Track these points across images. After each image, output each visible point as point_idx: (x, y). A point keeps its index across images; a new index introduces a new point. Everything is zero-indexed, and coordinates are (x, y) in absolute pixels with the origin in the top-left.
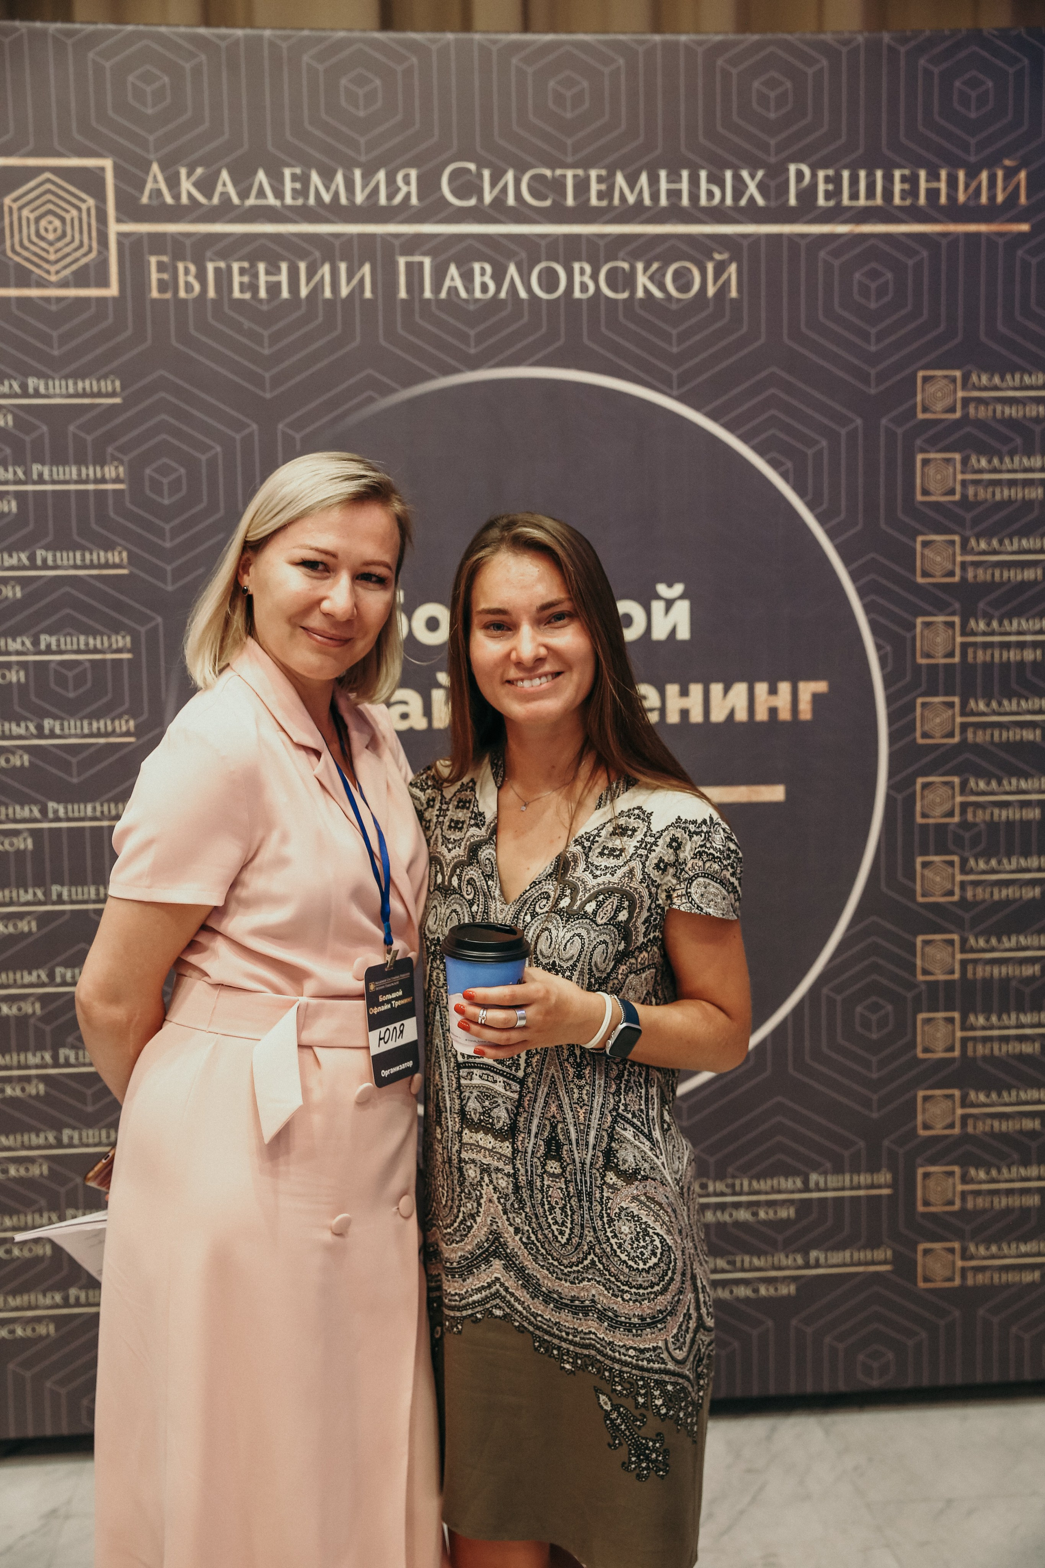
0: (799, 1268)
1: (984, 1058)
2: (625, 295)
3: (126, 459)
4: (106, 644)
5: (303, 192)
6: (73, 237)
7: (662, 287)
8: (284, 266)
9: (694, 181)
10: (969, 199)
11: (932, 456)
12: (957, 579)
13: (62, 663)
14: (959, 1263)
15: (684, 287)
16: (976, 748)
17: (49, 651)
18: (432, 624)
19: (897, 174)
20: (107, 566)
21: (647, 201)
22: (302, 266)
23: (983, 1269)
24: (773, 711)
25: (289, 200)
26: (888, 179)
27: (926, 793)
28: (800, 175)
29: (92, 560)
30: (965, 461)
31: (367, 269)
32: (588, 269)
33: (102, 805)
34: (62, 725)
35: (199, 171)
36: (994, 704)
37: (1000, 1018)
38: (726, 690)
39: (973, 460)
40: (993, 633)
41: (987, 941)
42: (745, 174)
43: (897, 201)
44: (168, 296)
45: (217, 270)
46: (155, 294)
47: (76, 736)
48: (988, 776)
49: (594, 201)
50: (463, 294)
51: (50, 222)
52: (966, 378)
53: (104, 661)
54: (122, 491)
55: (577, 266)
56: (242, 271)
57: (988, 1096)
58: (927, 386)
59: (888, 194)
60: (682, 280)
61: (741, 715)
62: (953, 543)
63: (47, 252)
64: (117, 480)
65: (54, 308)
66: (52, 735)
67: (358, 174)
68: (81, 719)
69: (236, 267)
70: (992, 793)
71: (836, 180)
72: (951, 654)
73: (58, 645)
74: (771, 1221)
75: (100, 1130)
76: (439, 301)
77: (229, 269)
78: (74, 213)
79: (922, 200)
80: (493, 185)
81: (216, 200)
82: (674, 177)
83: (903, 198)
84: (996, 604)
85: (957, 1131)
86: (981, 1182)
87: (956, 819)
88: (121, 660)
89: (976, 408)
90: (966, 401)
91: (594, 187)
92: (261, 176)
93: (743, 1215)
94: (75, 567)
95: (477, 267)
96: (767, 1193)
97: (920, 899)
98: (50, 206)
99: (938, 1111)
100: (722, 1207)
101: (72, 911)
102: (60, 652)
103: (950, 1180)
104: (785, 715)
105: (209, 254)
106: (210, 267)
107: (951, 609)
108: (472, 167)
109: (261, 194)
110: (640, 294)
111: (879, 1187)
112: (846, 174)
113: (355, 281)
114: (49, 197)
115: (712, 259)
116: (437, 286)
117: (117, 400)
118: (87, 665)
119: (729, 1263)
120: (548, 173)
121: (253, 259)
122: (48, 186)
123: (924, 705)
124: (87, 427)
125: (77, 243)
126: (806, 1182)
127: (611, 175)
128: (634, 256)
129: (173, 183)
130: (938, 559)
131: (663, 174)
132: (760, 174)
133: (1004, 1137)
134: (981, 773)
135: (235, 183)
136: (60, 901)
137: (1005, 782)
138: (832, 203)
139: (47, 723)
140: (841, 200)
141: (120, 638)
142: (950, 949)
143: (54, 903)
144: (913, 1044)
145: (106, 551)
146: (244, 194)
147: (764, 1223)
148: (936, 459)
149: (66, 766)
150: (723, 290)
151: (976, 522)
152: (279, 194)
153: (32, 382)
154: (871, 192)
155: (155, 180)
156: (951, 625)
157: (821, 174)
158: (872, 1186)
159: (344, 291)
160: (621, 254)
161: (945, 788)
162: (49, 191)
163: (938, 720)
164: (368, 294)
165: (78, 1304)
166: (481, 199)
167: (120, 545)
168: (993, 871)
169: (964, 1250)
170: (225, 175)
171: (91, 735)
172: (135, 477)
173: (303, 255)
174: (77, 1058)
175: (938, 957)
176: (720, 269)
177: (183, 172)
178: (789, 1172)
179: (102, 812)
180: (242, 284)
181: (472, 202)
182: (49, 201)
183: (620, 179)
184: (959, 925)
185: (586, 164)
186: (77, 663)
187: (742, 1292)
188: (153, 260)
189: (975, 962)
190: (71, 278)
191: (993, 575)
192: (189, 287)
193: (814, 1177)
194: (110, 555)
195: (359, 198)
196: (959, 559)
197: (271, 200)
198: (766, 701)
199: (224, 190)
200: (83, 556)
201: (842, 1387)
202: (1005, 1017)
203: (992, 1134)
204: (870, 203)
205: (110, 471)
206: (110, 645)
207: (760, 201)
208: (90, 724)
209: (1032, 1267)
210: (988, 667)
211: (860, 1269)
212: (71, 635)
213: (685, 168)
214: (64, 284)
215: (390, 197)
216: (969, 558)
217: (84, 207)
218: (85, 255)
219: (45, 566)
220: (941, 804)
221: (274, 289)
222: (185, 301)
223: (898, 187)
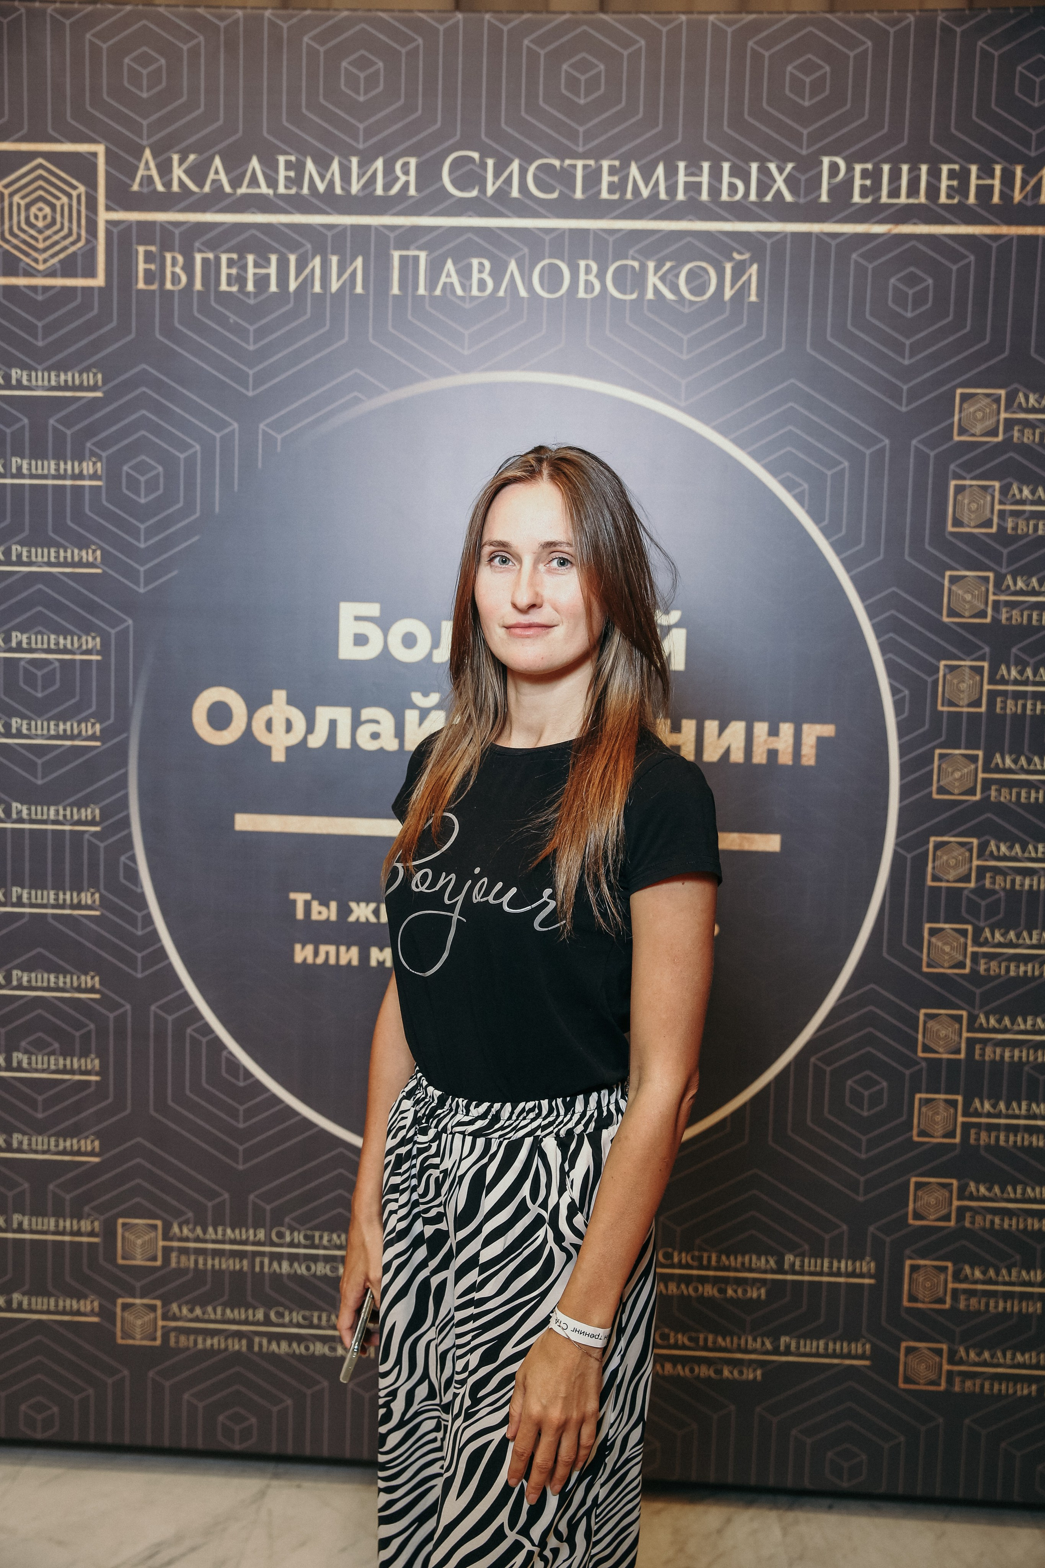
0: (767, 1353)
1: (988, 1147)
2: (634, 296)
3: (104, 454)
4: (76, 645)
5: (297, 182)
6: (62, 224)
7: (675, 289)
8: (274, 258)
9: (716, 174)
10: (1025, 197)
11: (967, 482)
12: (988, 620)
13: (32, 662)
14: (946, 1367)
15: (698, 290)
16: (1001, 809)
17: (19, 649)
18: (409, 641)
19: (945, 168)
20: (80, 564)
21: (663, 196)
22: (292, 258)
23: (973, 1376)
24: (773, 754)
25: (282, 190)
26: (934, 174)
27: (939, 853)
28: (834, 169)
29: (65, 558)
30: (1005, 490)
31: (359, 262)
32: (594, 267)
33: (65, 810)
34: (29, 724)
35: (192, 157)
36: (1023, 761)
37: (1008, 1106)
38: (722, 729)
39: (1015, 488)
40: (1026, 683)
41: (999, 1021)
42: (772, 167)
43: (943, 199)
44: (154, 287)
45: (205, 261)
46: (141, 285)
47: (42, 736)
48: (1011, 840)
49: (605, 195)
50: (459, 291)
51: (40, 209)
52: (1011, 398)
53: (74, 661)
54: (99, 487)
55: (582, 264)
56: (231, 263)
57: (989, 1189)
58: (965, 406)
59: (933, 191)
60: (697, 282)
61: (737, 756)
62: (986, 579)
63: (36, 239)
64: (94, 476)
65: (40, 298)
66: (19, 734)
67: (355, 161)
68: (49, 720)
69: (224, 258)
70: (1015, 859)
71: (875, 175)
72: (977, 703)
73: (29, 643)
74: (739, 1299)
75: (49, 1137)
76: (433, 298)
77: (218, 259)
78: (65, 199)
79: (972, 199)
80: (497, 176)
81: (207, 189)
82: (694, 169)
83: (949, 196)
84: (1031, 650)
85: (952, 1223)
86: (976, 1282)
87: (972, 885)
88: (89, 662)
89: (1021, 432)
90: (1010, 424)
91: (606, 179)
92: (255, 162)
93: (709, 1291)
94: (49, 564)
95: (475, 262)
96: (736, 1270)
97: (925, 969)
98: (41, 193)
99: (933, 1201)
100: (687, 1280)
101: (31, 914)
102: (31, 650)
103: (942, 1277)
104: (785, 758)
105: (197, 244)
106: (198, 257)
107: (980, 653)
108: (476, 155)
109: (254, 182)
110: (650, 295)
111: (862, 1275)
112: (886, 168)
113: (346, 276)
114: (41, 183)
115: (731, 259)
116: (432, 283)
117: (99, 394)
118: (57, 664)
119: (690, 1339)
120: (557, 163)
121: (242, 250)
122: (40, 172)
123: (942, 756)
124: (67, 422)
125: (66, 231)
126: (780, 1262)
127: (625, 166)
128: (646, 254)
129: (165, 169)
130: (968, 597)
131: (682, 165)
132: (790, 166)
133: (1005, 1235)
134: (1003, 836)
135: (227, 172)
136: (19, 903)
137: (1030, 847)
138: (868, 200)
139: (15, 722)
140: (880, 197)
141: (90, 639)
142: (957, 1026)
143: (14, 905)
144: (909, 1125)
145: (80, 549)
146: (236, 183)
147: (731, 1300)
148: (971, 486)
149: (31, 767)
150: (741, 294)
151: (1014, 557)
152: (272, 183)
153: (15, 373)
154: (913, 190)
155: (147, 168)
156: (979, 670)
157: (858, 168)
158: (853, 1274)
159: (335, 286)
160: (631, 252)
161: (962, 850)
162: (40, 177)
163: (957, 775)
164: (359, 290)
165: (20, 1309)
166: (483, 190)
167: (94, 543)
168: (1011, 945)
169: (952, 1354)
170: (217, 162)
171: (57, 737)
172: (112, 475)
173: (294, 247)
174: (30, 1063)
175: (943, 1033)
176: (739, 270)
177: (176, 158)
178: (762, 1250)
179: (65, 816)
180: (229, 276)
181: (474, 193)
182: (40, 188)
183: (634, 170)
184: (969, 1000)
185: (598, 154)
186: (47, 662)
187: (704, 1371)
188: (141, 249)
189: (985, 1042)
190: (58, 266)
191: (1030, 617)
192: (175, 279)
193: (789, 1258)
194: (84, 553)
195: (355, 188)
196: (991, 598)
197: (264, 189)
198: (765, 741)
199: (216, 177)
200: (58, 552)
201: (807, 1484)
202: (1014, 1104)
203: (992, 1231)
204: (911, 201)
205: (88, 467)
206: (80, 646)
207: (788, 197)
208: (57, 725)
209: (1030, 1380)
210: (1019, 719)
211: (836, 1361)
212: (42, 634)
213: (706, 160)
214: (51, 273)
215: (387, 187)
216: (1003, 598)
217: (74, 193)
218: (73, 243)
219: (19, 562)
220: (955, 867)
221: (262, 282)
222: (171, 292)
223: (944, 183)
